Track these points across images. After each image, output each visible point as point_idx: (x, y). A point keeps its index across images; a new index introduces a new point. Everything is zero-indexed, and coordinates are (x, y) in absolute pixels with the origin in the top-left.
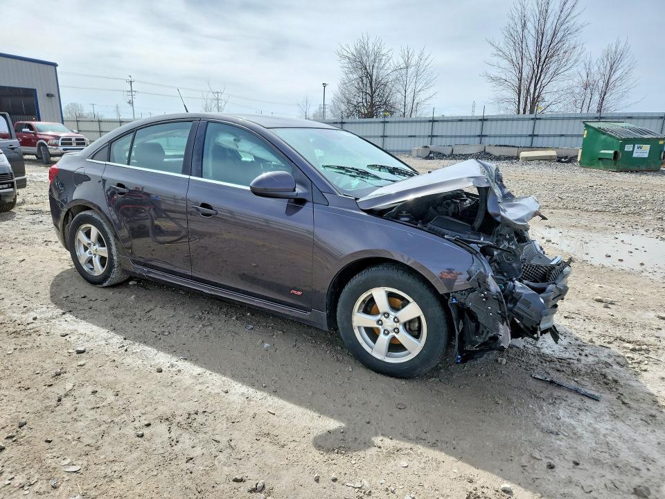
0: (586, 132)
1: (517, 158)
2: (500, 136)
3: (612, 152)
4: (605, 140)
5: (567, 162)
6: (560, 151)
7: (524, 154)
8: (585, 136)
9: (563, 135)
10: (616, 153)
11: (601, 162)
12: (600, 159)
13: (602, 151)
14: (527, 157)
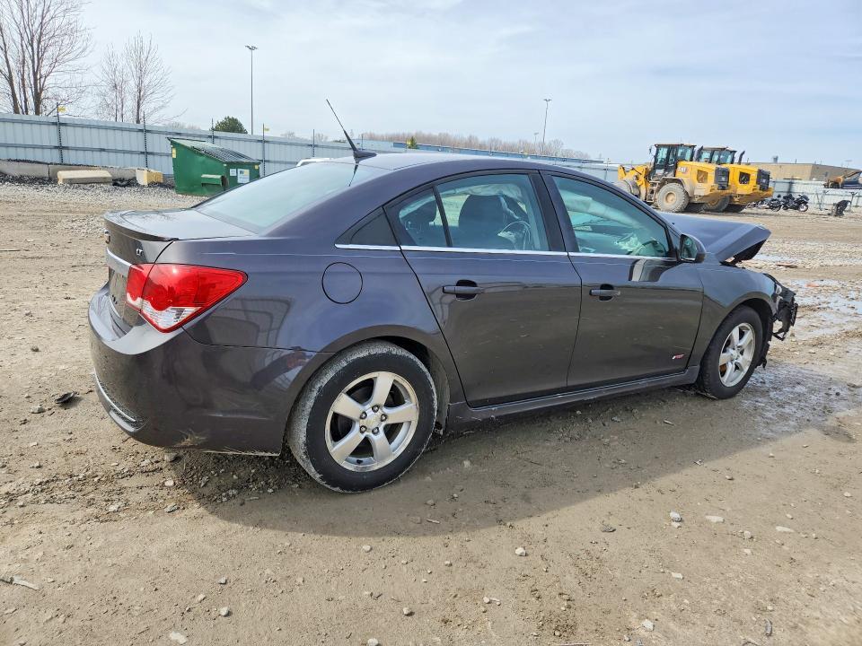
0: (174, 151)
1: (52, 180)
2: (16, 146)
3: (219, 177)
4: (203, 162)
5: (124, 186)
6: (116, 172)
7: (63, 175)
8: (174, 156)
9: (103, 150)
10: (223, 178)
11: (205, 189)
12: (203, 184)
13: (204, 176)
14: (71, 179)
